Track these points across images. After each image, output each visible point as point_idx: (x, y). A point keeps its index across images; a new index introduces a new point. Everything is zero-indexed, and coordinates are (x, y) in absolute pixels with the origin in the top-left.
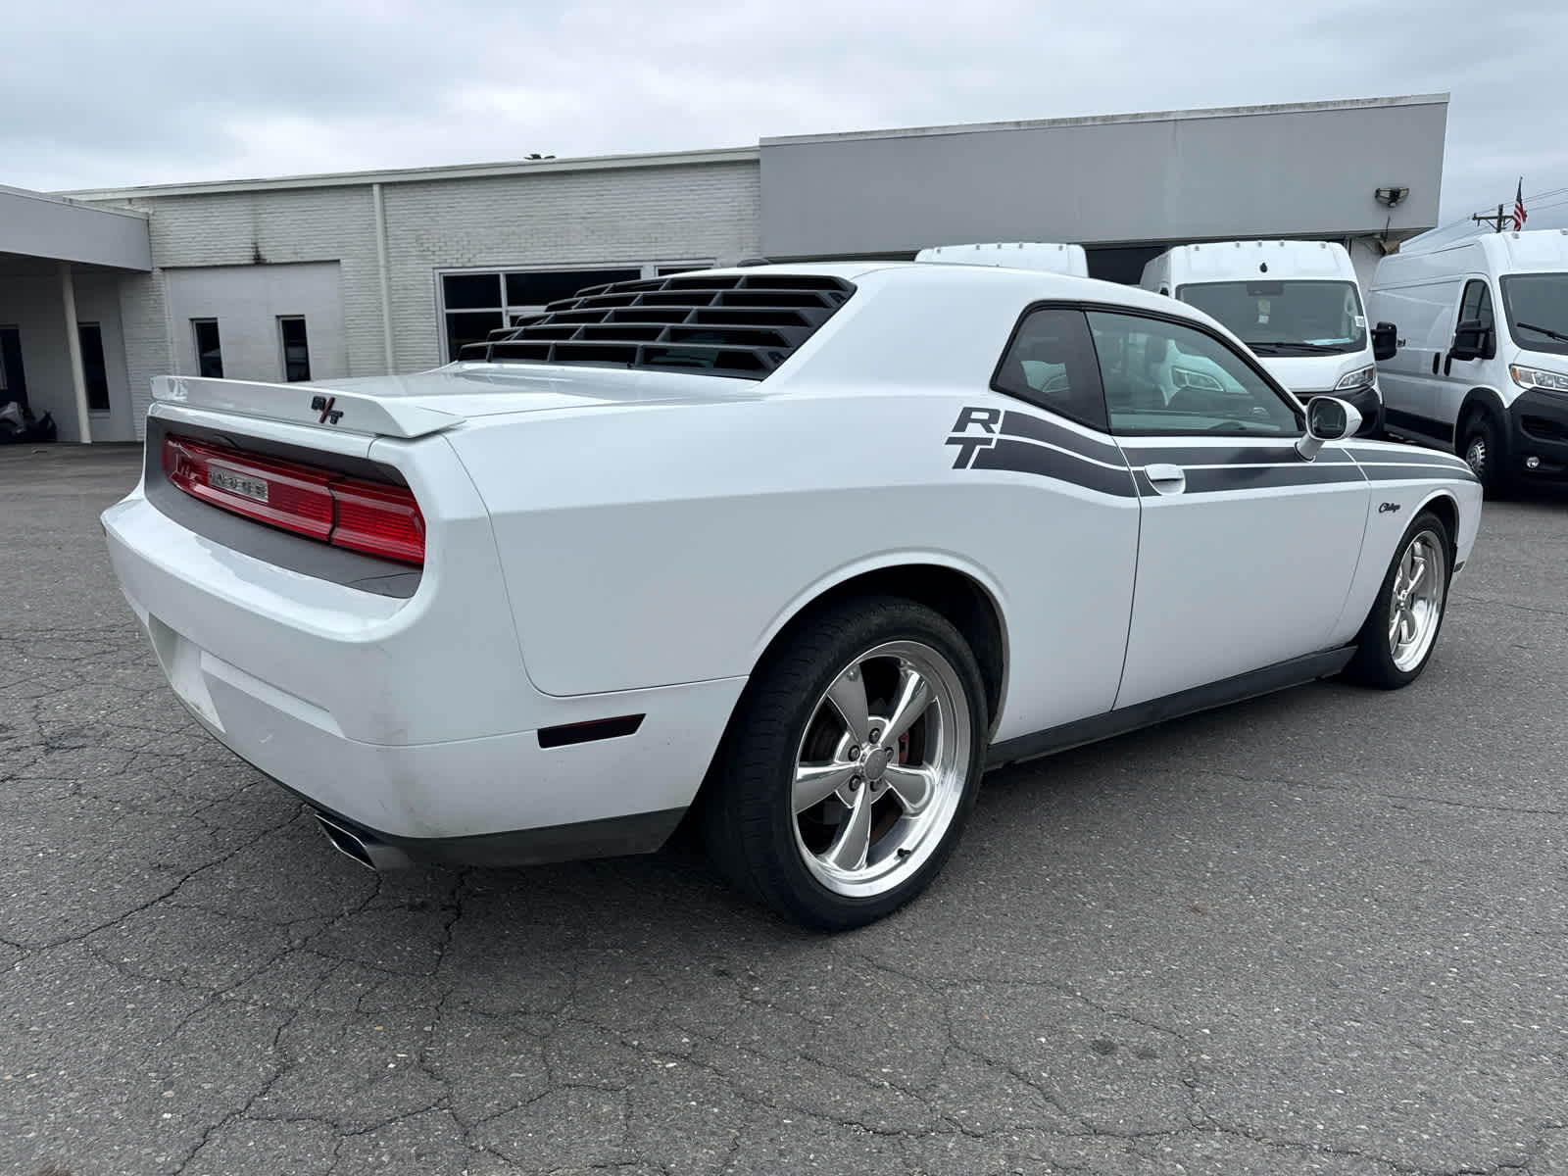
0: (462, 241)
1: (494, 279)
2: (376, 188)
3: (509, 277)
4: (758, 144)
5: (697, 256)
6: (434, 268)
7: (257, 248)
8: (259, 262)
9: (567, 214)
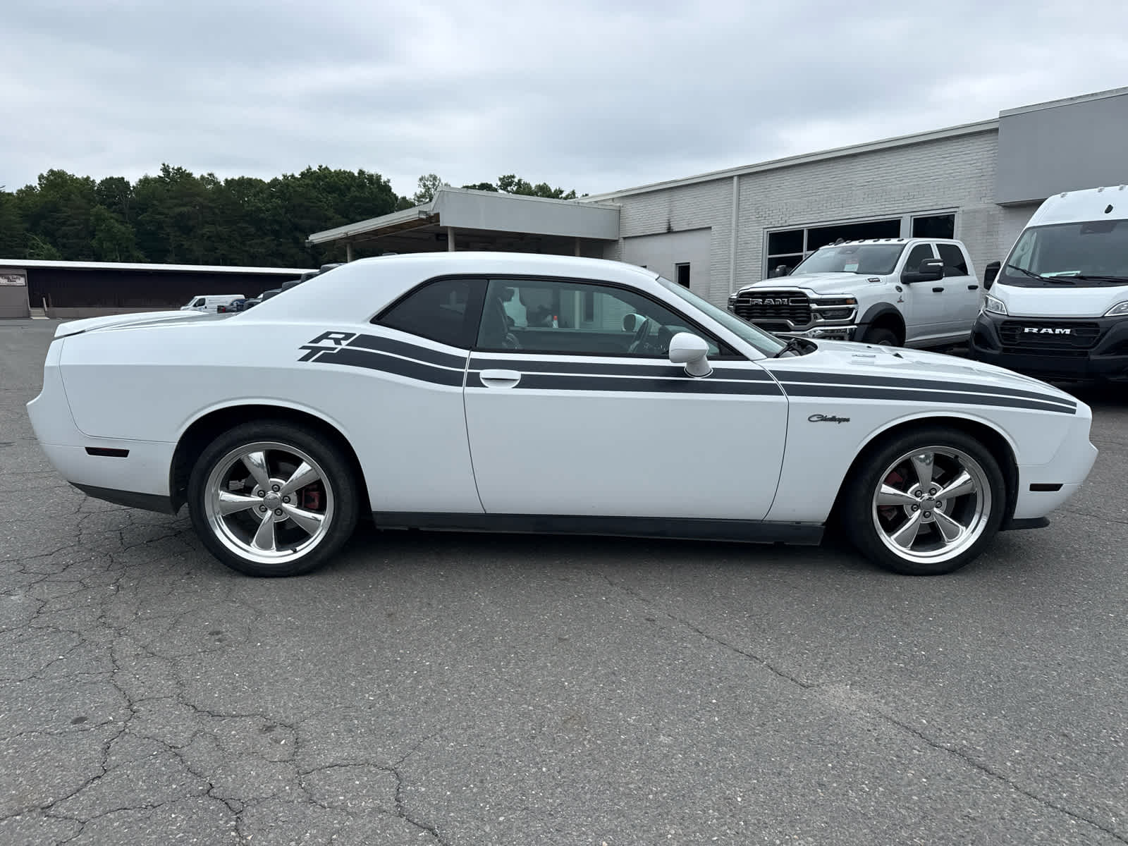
0: (783, 208)
1: (799, 233)
2: (735, 179)
3: (811, 231)
4: (998, 117)
5: (944, 206)
6: (764, 228)
7: (669, 222)
8: (670, 231)
9: (851, 184)
